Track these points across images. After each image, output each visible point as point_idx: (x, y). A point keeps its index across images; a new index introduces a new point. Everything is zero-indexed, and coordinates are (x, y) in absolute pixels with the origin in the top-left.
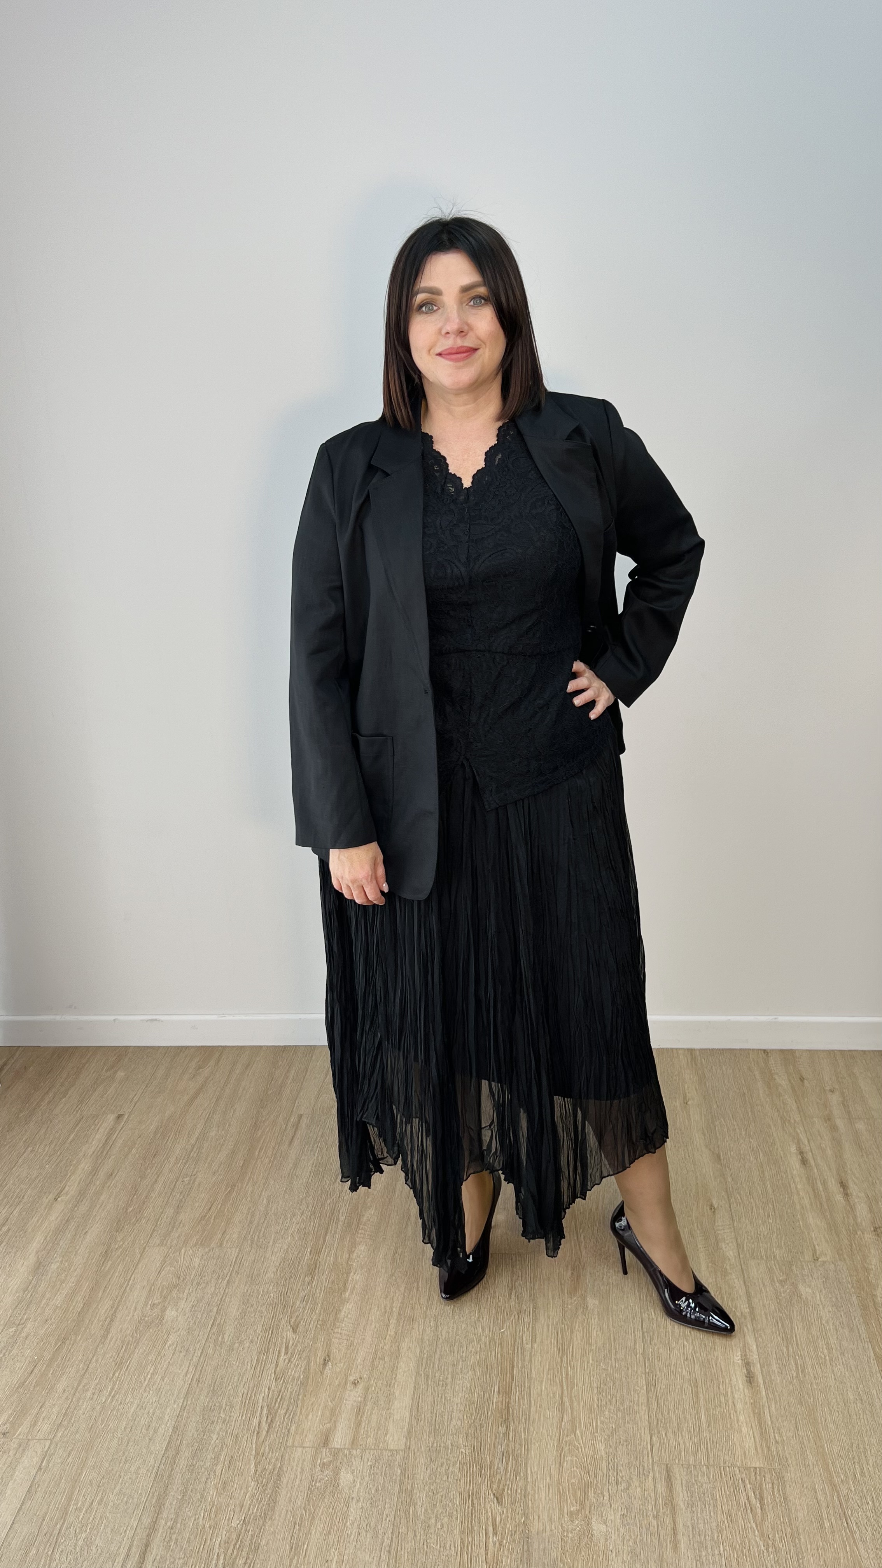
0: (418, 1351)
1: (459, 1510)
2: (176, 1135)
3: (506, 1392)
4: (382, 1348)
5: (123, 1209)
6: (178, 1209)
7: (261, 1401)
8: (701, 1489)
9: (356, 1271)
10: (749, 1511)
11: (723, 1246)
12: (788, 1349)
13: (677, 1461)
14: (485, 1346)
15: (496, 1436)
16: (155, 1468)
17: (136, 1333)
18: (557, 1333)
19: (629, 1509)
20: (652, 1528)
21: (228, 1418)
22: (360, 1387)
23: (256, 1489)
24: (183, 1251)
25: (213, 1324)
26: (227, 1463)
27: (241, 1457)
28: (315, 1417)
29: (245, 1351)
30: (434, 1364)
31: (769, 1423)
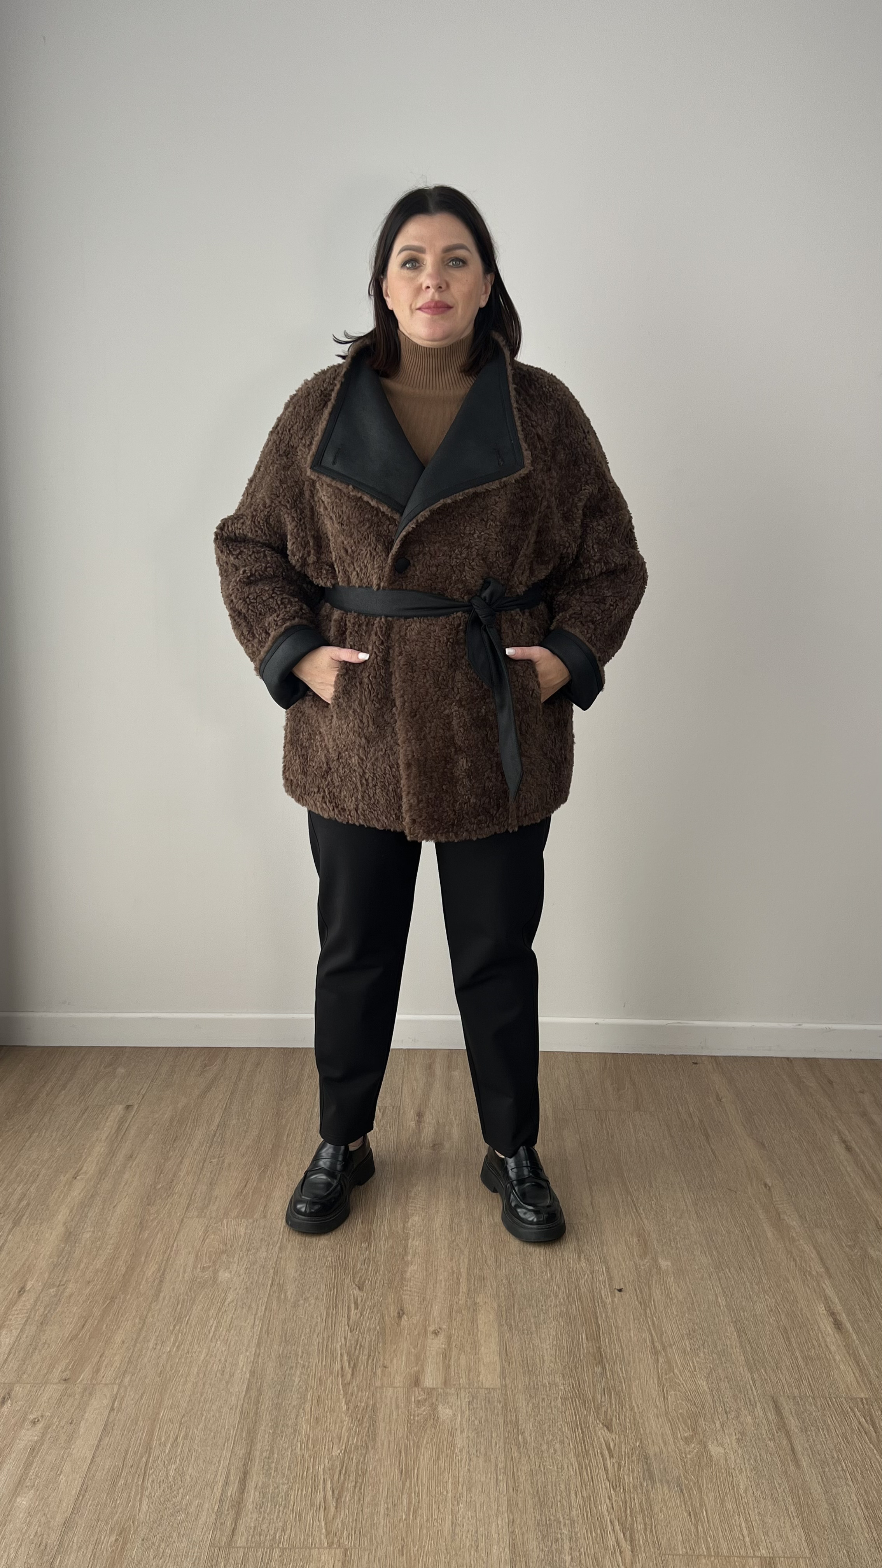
0: (495, 1305)
1: (569, 1437)
2: (194, 1122)
3: (595, 1338)
4: (457, 1303)
5: (151, 1185)
6: (212, 1185)
7: (339, 1348)
8: (812, 1417)
9: (414, 1237)
10: (863, 1434)
11: (786, 1218)
12: (870, 1302)
13: (782, 1394)
14: (564, 1300)
15: (593, 1375)
16: (239, 1407)
17: (190, 1292)
18: (636, 1290)
19: (743, 1433)
20: (770, 1449)
21: (307, 1364)
22: (442, 1337)
23: (351, 1423)
24: (225, 1221)
25: (272, 1283)
26: (315, 1402)
27: (329, 1396)
28: (400, 1362)
29: (312, 1306)
30: (514, 1315)
31: (866, 1361)
